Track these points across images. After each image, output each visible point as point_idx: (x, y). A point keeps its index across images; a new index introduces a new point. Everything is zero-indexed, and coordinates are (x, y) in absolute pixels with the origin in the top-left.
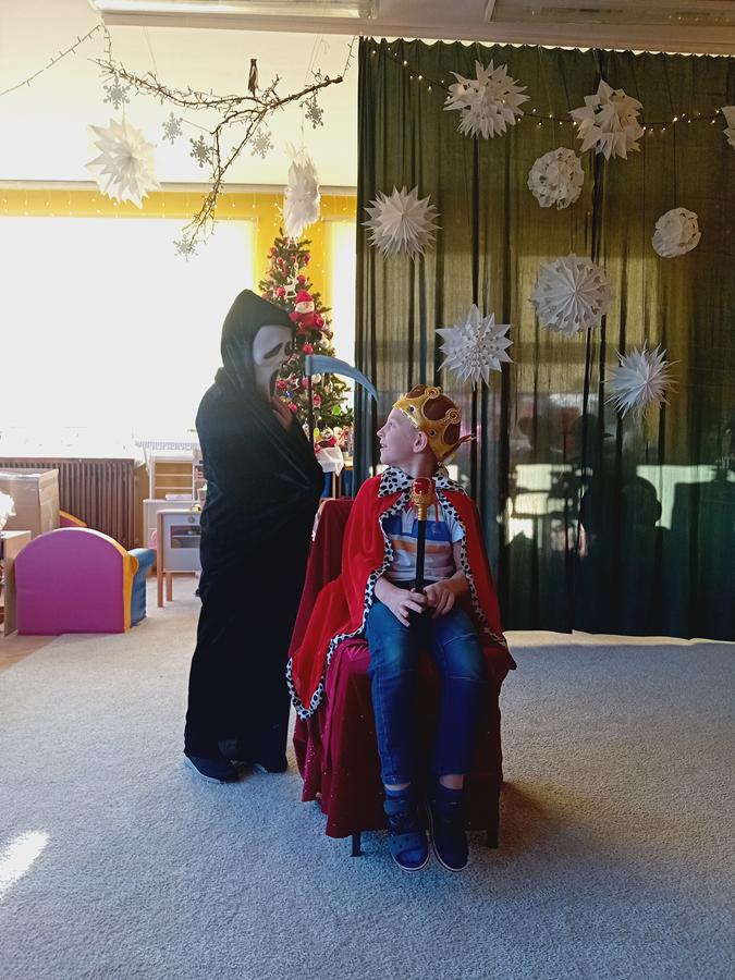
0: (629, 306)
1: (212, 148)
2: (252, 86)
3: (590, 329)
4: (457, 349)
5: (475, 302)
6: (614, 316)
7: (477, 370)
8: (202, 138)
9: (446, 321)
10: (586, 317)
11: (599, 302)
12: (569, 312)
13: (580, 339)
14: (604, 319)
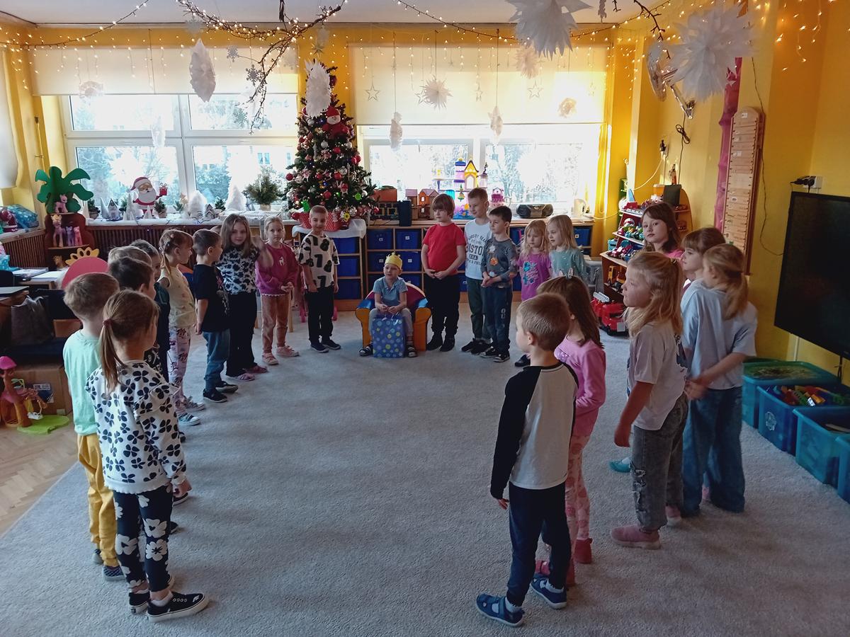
1: (260, 71)
2: (282, 16)
8: (253, 66)
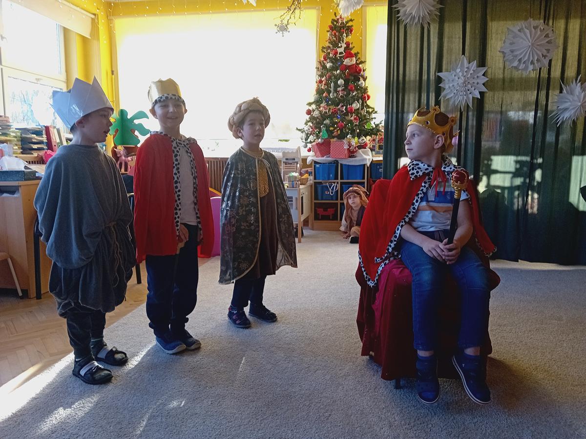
0: (569, 52)
3: (540, 69)
4: (451, 85)
5: (463, 53)
6: (558, 59)
7: (463, 98)
9: (444, 67)
10: (538, 60)
11: (548, 51)
12: (526, 58)
13: (534, 75)
14: (550, 61)
